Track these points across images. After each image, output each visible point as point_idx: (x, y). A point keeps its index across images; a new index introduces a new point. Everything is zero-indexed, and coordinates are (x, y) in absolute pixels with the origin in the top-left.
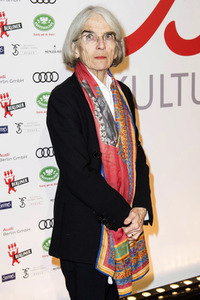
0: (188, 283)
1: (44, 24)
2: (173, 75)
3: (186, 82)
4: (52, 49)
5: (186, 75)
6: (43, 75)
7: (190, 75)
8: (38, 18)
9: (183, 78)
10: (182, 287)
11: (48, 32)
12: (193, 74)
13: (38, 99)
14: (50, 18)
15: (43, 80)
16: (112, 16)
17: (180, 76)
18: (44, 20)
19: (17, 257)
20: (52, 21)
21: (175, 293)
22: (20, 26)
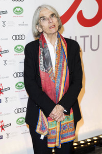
0: (89, 140)
1: (18, 11)
2: (81, 37)
3: (88, 40)
4: (22, 23)
5: (88, 36)
6: (17, 36)
7: (90, 37)
8: (15, 8)
9: (86, 38)
10: (86, 142)
11: (20, 15)
12: (91, 36)
13: (15, 48)
14: (21, 8)
15: (17, 39)
17: (84, 37)
18: (18, 9)
19: (3, 127)
20: (22, 10)
21: (82, 146)
22: (6, 12)
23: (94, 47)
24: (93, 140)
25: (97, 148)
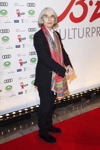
0: (77, 94)
1: (32, 13)
2: (72, 29)
3: (76, 31)
4: (34, 21)
5: (76, 29)
7: (78, 29)
10: (76, 96)
11: (33, 16)
13: (30, 37)
16: (53, 11)
17: (74, 29)
18: (31, 12)
19: (23, 86)
20: (34, 12)
21: (73, 98)
22: (24, 14)
23: (81, 36)
24: (80, 94)
25: (83, 99)
